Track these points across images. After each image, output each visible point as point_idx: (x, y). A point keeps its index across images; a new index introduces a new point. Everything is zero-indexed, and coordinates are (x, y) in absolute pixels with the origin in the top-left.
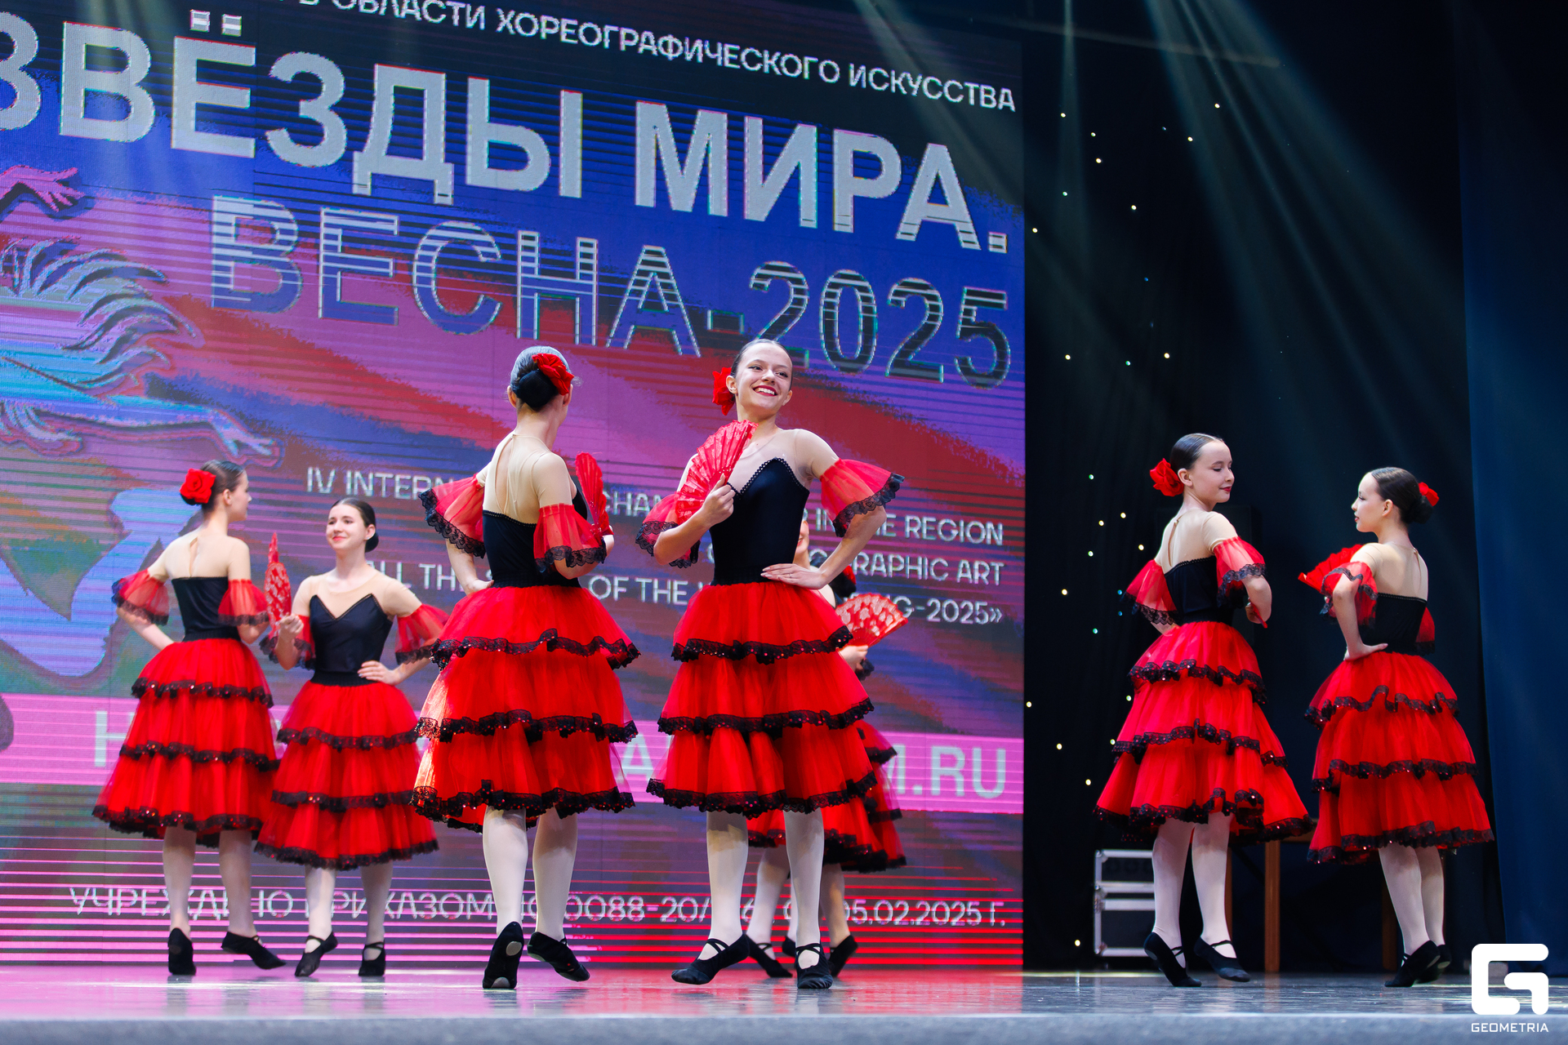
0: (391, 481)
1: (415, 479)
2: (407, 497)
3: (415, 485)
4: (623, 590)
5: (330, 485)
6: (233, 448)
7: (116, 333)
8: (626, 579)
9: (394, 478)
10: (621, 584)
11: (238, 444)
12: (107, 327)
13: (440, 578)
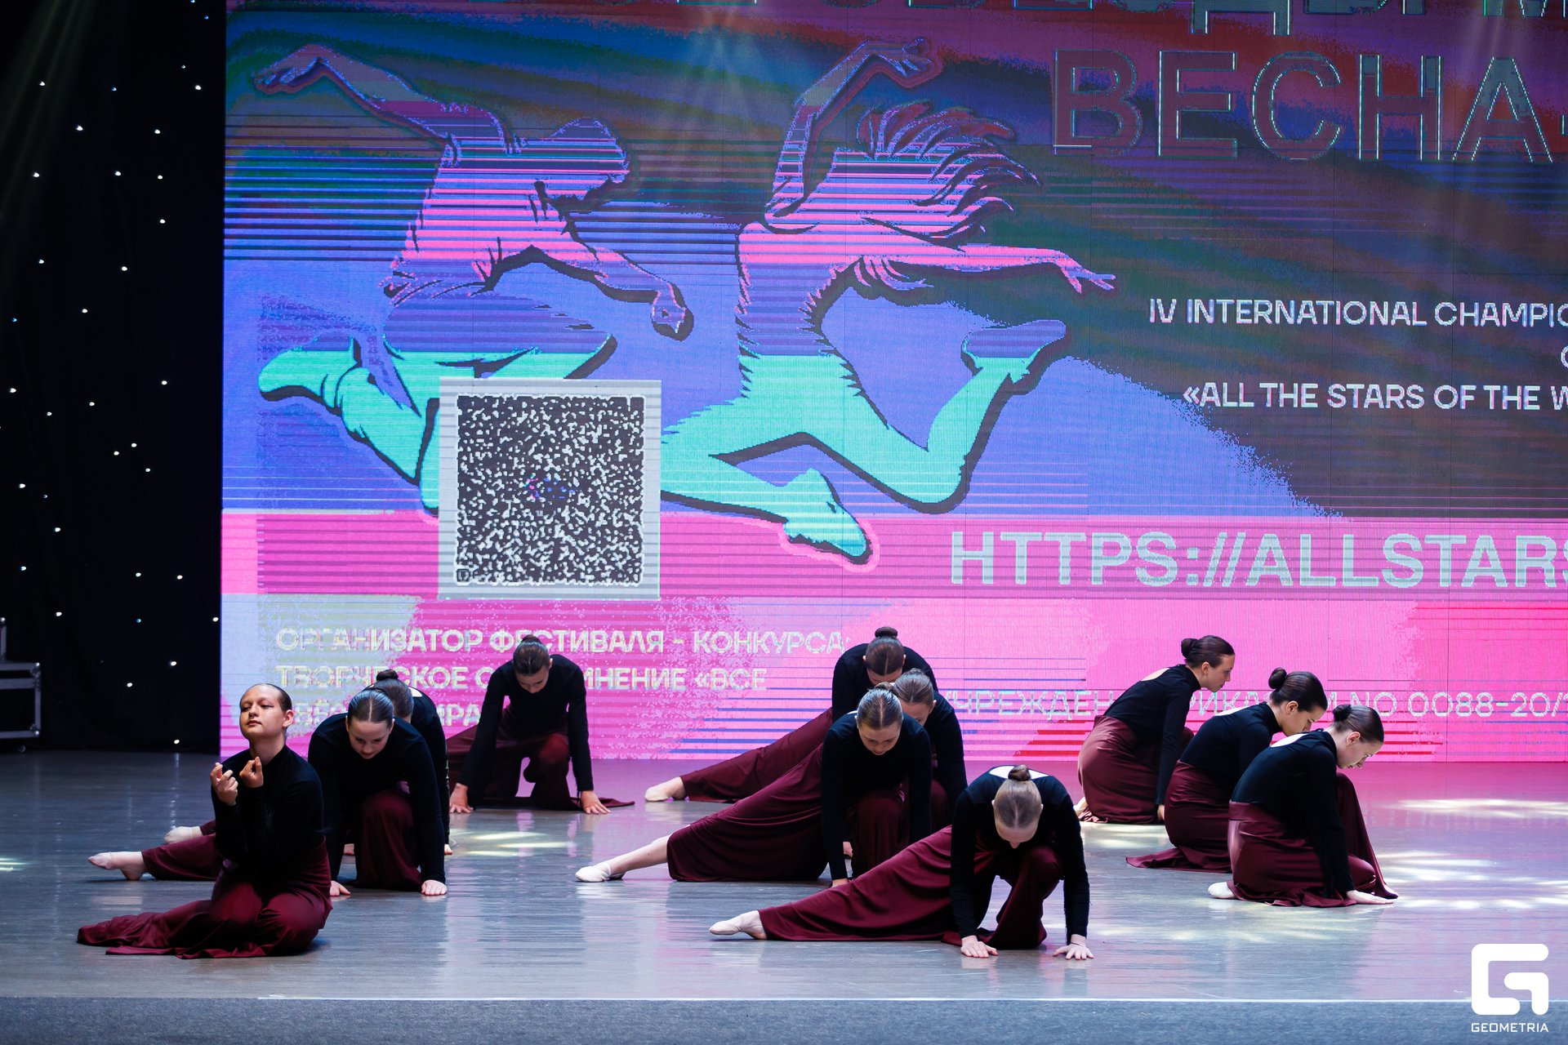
0: (1232, 309)
1: (1258, 302)
2: (1250, 321)
3: (1256, 309)
4: (1471, 398)
5: (1172, 311)
6: (1078, 287)
7: (964, 186)
8: (1473, 388)
9: (1235, 304)
10: (1468, 393)
11: (1081, 280)
12: (955, 181)
13: (1283, 396)
